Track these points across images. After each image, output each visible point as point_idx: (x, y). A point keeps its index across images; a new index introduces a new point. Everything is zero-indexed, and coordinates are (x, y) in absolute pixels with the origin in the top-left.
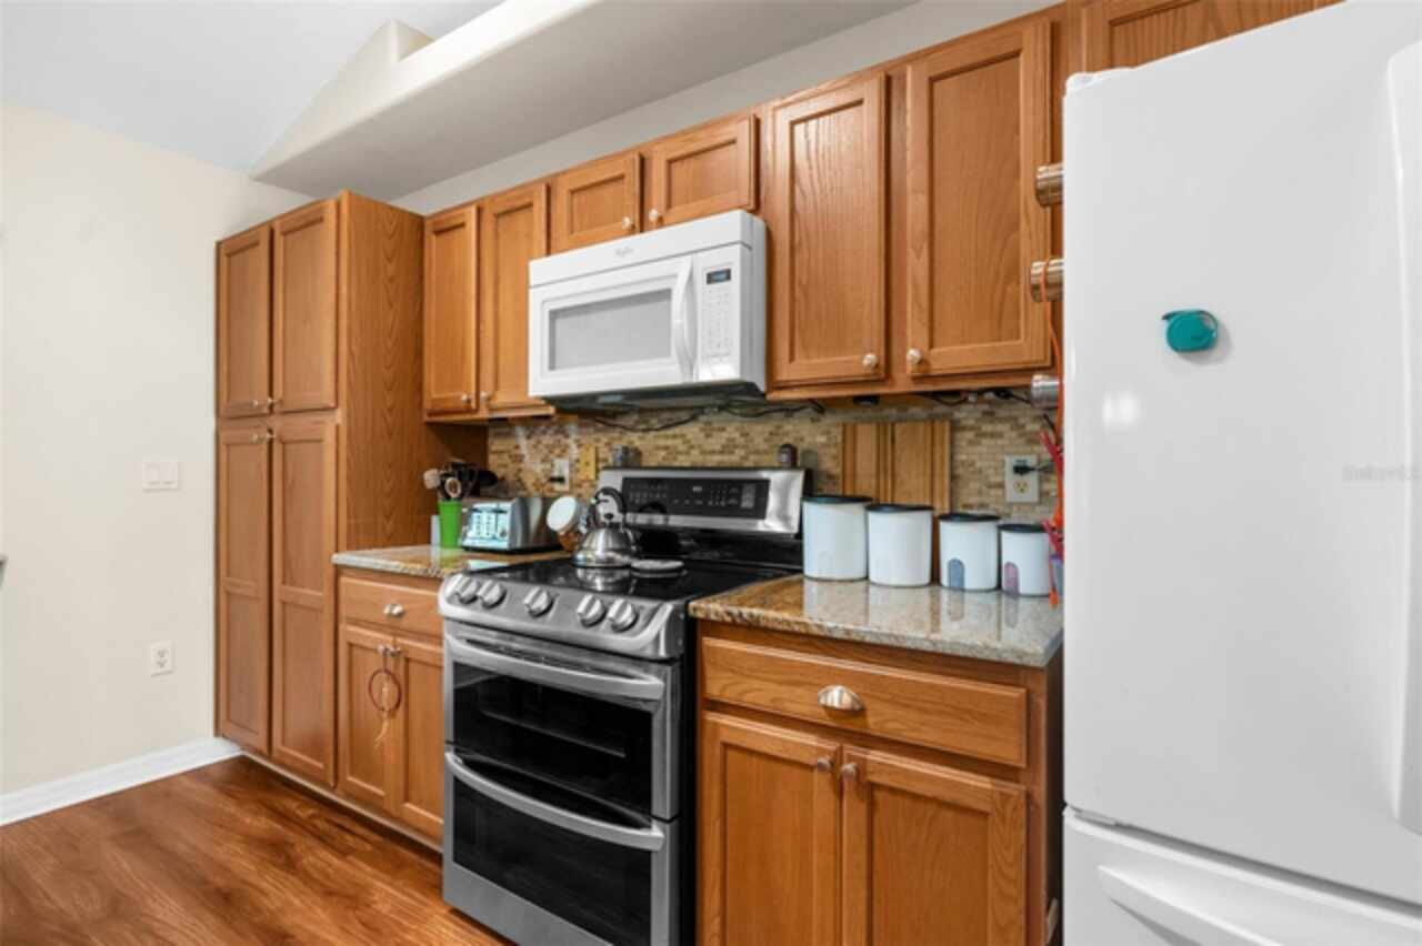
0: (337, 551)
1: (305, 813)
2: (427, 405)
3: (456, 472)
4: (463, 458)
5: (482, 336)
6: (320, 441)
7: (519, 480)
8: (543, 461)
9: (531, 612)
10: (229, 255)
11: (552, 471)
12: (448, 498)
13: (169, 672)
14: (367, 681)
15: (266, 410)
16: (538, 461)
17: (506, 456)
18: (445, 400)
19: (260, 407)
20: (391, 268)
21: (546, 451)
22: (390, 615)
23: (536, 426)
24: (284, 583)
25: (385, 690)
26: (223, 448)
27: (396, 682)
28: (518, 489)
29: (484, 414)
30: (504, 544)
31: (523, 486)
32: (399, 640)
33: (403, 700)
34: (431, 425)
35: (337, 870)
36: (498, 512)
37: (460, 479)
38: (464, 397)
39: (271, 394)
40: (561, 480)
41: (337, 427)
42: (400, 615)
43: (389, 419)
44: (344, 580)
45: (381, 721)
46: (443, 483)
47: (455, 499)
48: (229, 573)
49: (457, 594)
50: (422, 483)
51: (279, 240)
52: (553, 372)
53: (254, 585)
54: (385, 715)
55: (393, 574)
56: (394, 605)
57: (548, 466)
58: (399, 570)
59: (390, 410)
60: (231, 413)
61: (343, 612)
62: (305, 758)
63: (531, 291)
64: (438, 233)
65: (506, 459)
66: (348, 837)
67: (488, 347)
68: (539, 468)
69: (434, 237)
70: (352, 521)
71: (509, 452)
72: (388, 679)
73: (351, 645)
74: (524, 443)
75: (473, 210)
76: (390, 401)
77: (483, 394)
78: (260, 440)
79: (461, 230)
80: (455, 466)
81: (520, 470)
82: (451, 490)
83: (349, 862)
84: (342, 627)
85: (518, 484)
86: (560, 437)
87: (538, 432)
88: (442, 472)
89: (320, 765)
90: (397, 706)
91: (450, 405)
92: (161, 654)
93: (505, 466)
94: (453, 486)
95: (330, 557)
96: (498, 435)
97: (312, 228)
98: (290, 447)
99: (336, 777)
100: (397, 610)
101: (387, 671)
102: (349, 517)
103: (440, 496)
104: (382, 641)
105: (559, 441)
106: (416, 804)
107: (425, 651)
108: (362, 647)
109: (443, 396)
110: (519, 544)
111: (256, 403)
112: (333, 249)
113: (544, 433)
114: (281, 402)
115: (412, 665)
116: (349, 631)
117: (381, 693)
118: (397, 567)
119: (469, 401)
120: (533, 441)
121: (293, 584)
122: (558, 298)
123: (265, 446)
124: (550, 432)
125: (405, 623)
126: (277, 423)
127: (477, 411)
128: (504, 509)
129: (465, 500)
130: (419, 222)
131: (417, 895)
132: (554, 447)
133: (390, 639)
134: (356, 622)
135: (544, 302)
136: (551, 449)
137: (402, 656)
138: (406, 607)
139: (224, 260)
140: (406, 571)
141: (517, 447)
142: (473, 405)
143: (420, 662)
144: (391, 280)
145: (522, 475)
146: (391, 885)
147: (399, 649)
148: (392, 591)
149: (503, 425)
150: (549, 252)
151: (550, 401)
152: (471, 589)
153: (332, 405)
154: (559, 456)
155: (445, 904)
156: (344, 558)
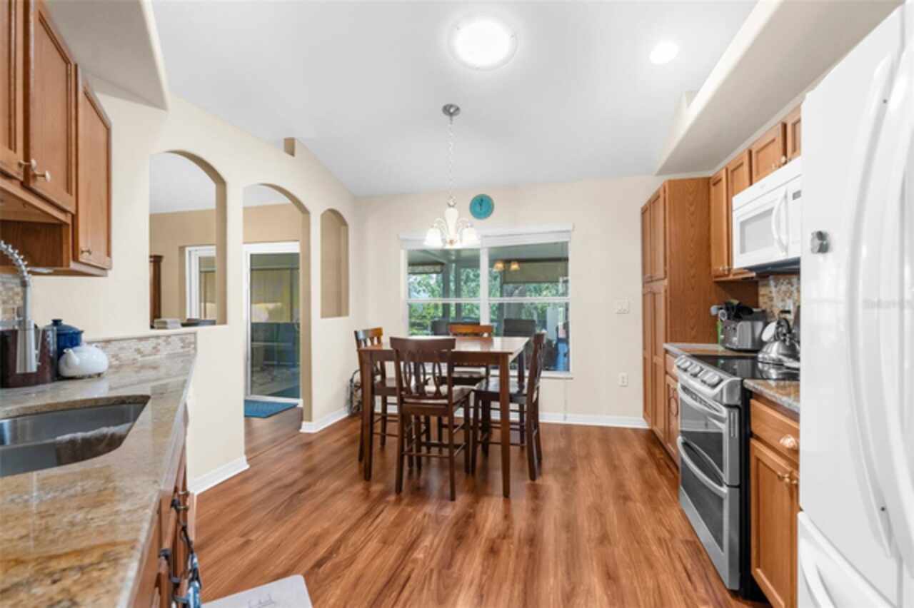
0: (666, 342)
2: (713, 273)
6: (660, 292)
7: (772, 312)
8: (782, 301)
10: (643, 214)
12: (721, 320)
13: (625, 386)
14: (670, 401)
15: (649, 280)
16: (780, 301)
17: (766, 297)
20: (692, 209)
21: (783, 295)
25: (674, 406)
26: (644, 295)
27: (677, 403)
34: (718, 283)
35: (655, 478)
38: (721, 269)
41: (665, 287)
43: (693, 282)
44: (668, 357)
45: (673, 419)
46: (718, 313)
51: (652, 205)
52: (743, 255)
59: (694, 277)
60: (645, 280)
61: (667, 369)
63: (733, 214)
64: (715, 184)
65: (766, 299)
68: (780, 304)
69: (713, 187)
70: (672, 329)
71: (767, 295)
72: (674, 401)
73: (668, 385)
74: (774, 290)
75: (724, 171)
76: (693, 272)
79: (720, 182)
81: (772, 306)
85: (771, 314)
86: (789, 286)
87: (780, 284)
88: (719, 307)
91: (718, 273)
92: (623, 378)
93: (766, 303)
94: (724, 314)
95: (663, 345)
97: (656, 202)
98: (656, 296)
102: (671, 327)
103: (718, 319)
105: (789, 288)
109: (716, 268)
112: (662, 208)
113: (782, 283)
114: (654, 276)
116: (667, 378)
117: (672, 407)
120: (777, 289)
122: (743, 216)
123: (649, 295)
124: (785, 283)
126: (653, 285)
127: (728, 275)
130: (708, 181)
133: (675, 383)
135: (738, 219)
136: (785, 293)
141: (771, 292)
142: (726, 273)
144: (692, 214)
150: (751, 184)
153: (663, 277)
154: (789, 298)
156: (667, 346)
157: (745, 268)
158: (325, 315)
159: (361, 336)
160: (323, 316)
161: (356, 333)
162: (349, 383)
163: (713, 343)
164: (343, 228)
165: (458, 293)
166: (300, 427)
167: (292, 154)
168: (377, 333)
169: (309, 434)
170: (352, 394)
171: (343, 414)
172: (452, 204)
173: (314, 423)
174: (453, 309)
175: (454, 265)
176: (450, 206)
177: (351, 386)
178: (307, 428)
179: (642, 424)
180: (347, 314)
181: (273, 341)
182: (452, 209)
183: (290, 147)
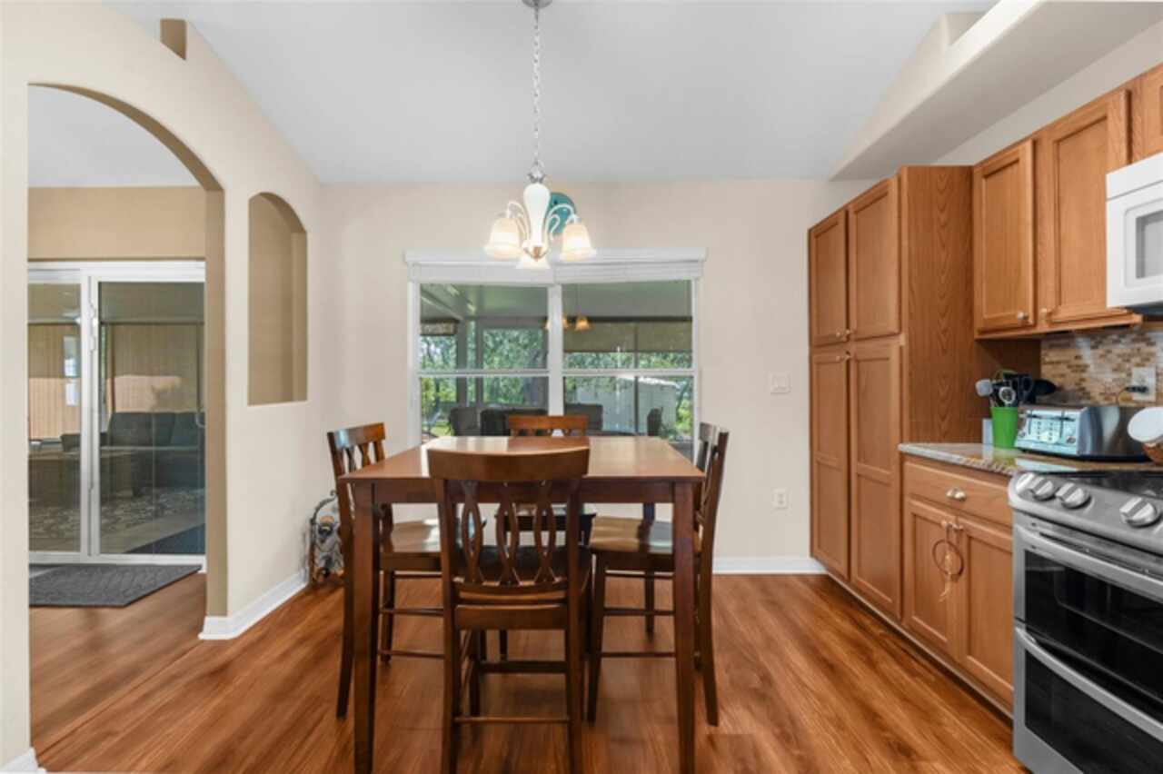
0: (902, 442)
1: (879, 631)
2: (978, 325)
3: (1011, 382)
4: (1014, 369)
5: (1039, 257)
6: (887, 359)
7: (1083, 389)
8: (1115, 370)
9: (1130, 522)
10: (817, 237)
11: (1129, 381)
12: (1001, 404)
13: (785, 509)
14: (932, 546)
15: (844, 339)
16: (1108, 370)
17: (1062, 366)
18: (997, 319)
19: (841, 337)
20: (943, 216)
21: (1119, 360)
22: (953, 498)
23: (1104, 337)
24: (859, 460)
25: (948, 557)
26: (815, 366)
27: (958, 552)
28: (1080, 398)
29: (1043, 328)
30: (1072, 450)
31: (1086, 395)
32: (961, 520)
33: (965, 571)
35: (908, 684)
36: (1063, 419)
37: (1015, 388)
38: (1021, 315)
39: (848, 327)
40: (1143, 390)
41: (901, 348)
42: (963, 500)
43: (944, 340)
44: (908, 464)
45: (944, 581)
46: (996, 391)
47: (1009, 405)
48: (819, 449)
49: (1032, 491)
50: (974, 390)
51: (852, 216)
52: (1142, 280)
53: (837, 460)
54: (949, 578)
55: (954, 465)
56: (956, 491)
57: (1123, 375)
58: (961, 463)
59: (945, 331)
60: (820, 344)
61: (908, 488)
62: (876, 591)
63: (1109, 205)
64: (987, 177)
65: (1063, 369)
66: (913, 662)
67: (1048, 266)
68: (1109, 378)
69: (984, 181)
70: (914, 421)
71: (1066, 362)
72: (950, 550)
73: (915, 516)
74: (1087, 354)
75: (1028, 146)
76: (944, 324)
77: (1043, 311)
78: (841, 360)
79: (1015, 167)
80: (1007, 376)
81: (1083, 380)
82: (1004, 397)
83: (916, 682)
84: (907, 499)
85: (1080, 394)
86: (1142, 345)
88: (994, 382)
89: (890, 600)
90: (960, 573)
91: (1006, 323)
93: (1062, 376)
94: (1008, 395)
95: (896, 447)
96: (1052, 347)
97: (878, 203)
98: (862, 364)
99: (902, 613)
100: (959, 495)
101: (950, 543)
102: (911, 417)
103: (993, 403)
104: (946, 519)
105: (1139, 350)
106: (978, 659)
107: (989, 534)
108: (925, 519)
109: (995, 315)
110: (1088, 451)
111: (838, 334)
112: (895, 214)
113: (1117, 342)
114: (856, 332)
115: (973, 543)
116: (914, 505)
117: (944, 559)
118: (959, 460)
119: (1026, 318)
120: (1100, 351)
121: (866, 462)
122: (1147, 204)
123: (844, 364)
124: (1125, 340)
125: (966, 506)
126: (853, 347)
127: (1035, 325)
128: (1072, 417)
129: (1021, 407)
130: (968, 173)
131: (985, 738)
132: (1131, 356)
133: (953, 517)
134: (919, 498)
135: (1127, 211)
136: (1126, 358)
137: (964, 534)
138: (970, 494)
139: (814, 240)
140: (968, 464)
141: (1078, 357)
142: (1031, 321)
143: (980, 541)
144: (944, 226)
145: (1084, 385)
146: (958, 718)
147: (961, 527)
148: (955, 480)
149: (1063, 338)
150: (1130, 159)
151: (1133, 310)
152: (1047, 488)
153: (896, 331)
154: (1140, 365)
155: (1015, 759)
156: (907, 447)
157: (1127, 308)
158: (256, 398)
159: (343, 439)
160: (252, 402)
161: (331, 437)
162: (308, 524)
163: (974, 442)
164: (295, 236)
165: (479, 363)
166: (199, 627)
167: (182, 53)
168: (375, 434)
169: (220, 645)
170: (313, 546)
171: (295, 585)
172: (538, 175)
173: (229, 619)
174: (471, 388)
175: (473, 324)
176: (534, 180)
177: (312, 532)
178: (216, 629)
179: (813, 568)
180: (303, 397)
181: (150, 445)
182: (538, 186)
183: (175, 36)
